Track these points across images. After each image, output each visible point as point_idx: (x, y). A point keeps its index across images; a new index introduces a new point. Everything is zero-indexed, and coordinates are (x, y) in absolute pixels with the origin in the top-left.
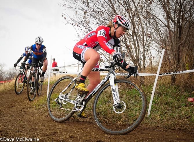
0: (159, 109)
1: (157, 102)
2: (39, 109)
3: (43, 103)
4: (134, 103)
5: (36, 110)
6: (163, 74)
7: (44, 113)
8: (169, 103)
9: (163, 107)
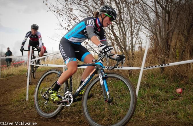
0: (145, 104)
1: (144, 96)
2: (17, 106)
3: (22, 98)
4: (120, 97)
5: (14, 107)
6: (148, 67)
7: (22, 111)
8: (156, 96)
9: (150, 101)
